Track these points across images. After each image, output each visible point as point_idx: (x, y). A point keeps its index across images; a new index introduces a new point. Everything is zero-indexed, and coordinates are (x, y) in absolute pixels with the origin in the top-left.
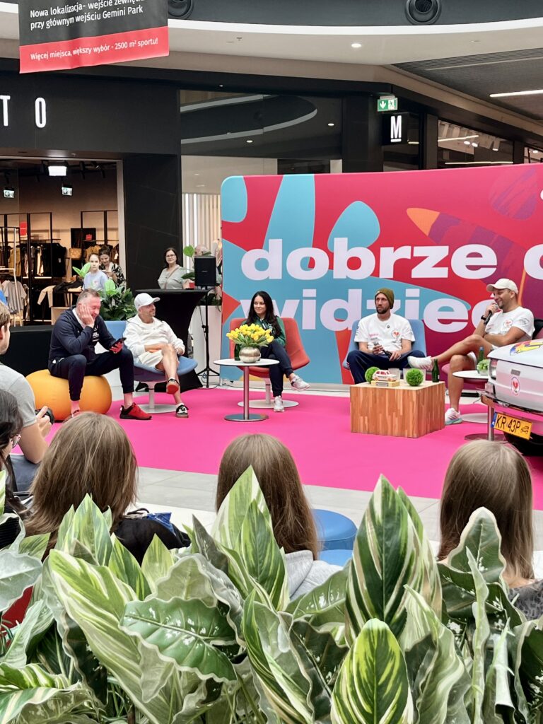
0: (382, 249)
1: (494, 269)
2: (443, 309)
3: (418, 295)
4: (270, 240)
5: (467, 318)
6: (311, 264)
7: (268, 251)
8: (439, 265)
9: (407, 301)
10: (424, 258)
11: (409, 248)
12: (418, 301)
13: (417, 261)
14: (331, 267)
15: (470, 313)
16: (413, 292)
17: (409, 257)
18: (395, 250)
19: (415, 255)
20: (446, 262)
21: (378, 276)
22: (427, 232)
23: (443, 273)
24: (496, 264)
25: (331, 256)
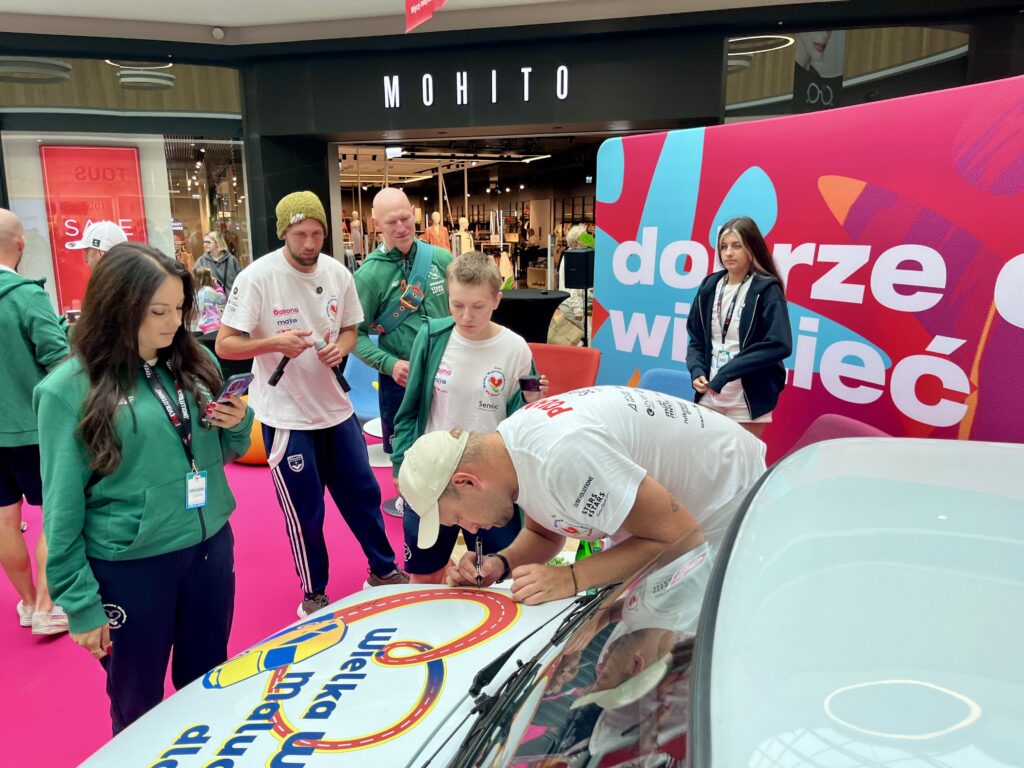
0: (777, 247)
1: (939, 297)
2: (849, 360)
3: (815, 329)
4: (645, 229)
5: (883, 383)
6: (687, 265)
7: (641, 243)
8: (852, 280)
9: (800, 338)
10: (832, 265)
11: (812, 246)
12: (815, 339)
15: (889, 373)
16: (810, 322)
17: (811, 263)
18: (793, 249)
19: (820, 259)
20: (862, 276)
22: (841, 219)
23: (854, 294)
24: (942, 285)
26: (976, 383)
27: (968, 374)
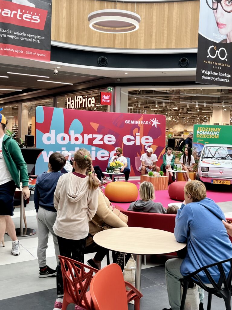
0: (84, 135)
1: (115, 142)
2: (102, 153)
3: (95, 149)
4: (51, 130)
5: (108, 156)
6: (64, 139)
7: (51, 134)
8: (100, 140)
9: (92, 151)
10: (96, 138)
11: (91, 135)
12: (95, 151)
13: (94, 139)
14: (70, 140)
15: (109, 154)
16: (94, 148)
17: (92, 138)
18: (88, 135)
19: (94, 137)
20: (102, 140)
21: (84, 143)
22: (96, 130)
23: (101, 143)
24: (115, 140)
25: (70, 136)
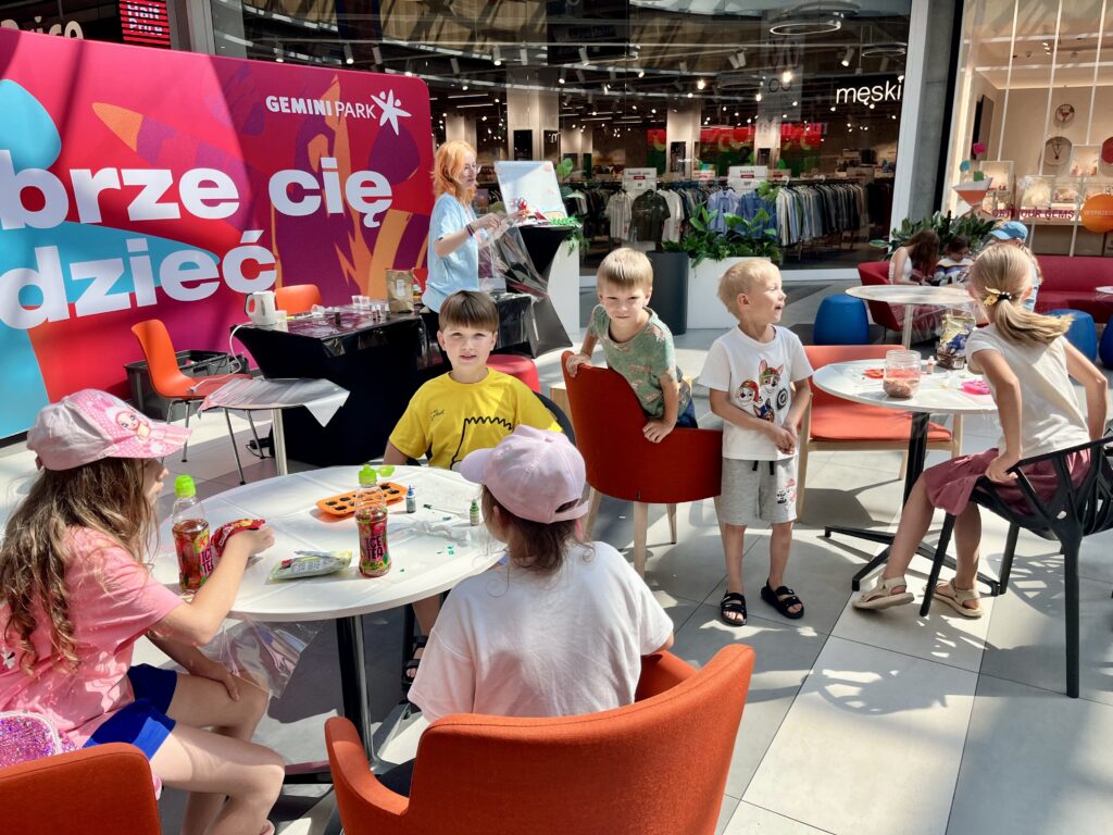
0: (73, 173)
1: (235, 207)
2: (185, 266)
3: (146, 248)
5: (217, 275)
8: (163, 199)
10: (140, 188)
11: (114, 171)
12: (148, 257)
13: (131, 192)
15: (220, 267)
16: (138, 243)
17: (118, 187)
18: (93, 174)
19: (126, 183)
20: (172, 195)
22: (133, 145)
23: (171, 211)
24: (237, 197)
26: (277, 254)
27: (271, 250)
